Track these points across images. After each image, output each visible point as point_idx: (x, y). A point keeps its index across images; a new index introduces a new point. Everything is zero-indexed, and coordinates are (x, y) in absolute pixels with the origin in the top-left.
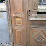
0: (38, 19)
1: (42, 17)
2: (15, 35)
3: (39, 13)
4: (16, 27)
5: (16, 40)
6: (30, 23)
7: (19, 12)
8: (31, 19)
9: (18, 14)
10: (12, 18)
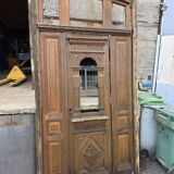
0: (83, 120)
1: (88, 116)
2: (48, 156)
3: (83, 111)
4: (50, 138)
5: (48, 165)
6: (72, 127)
7: (53, 113)
8: (73, 121)
9: (53, 116)
10: (44, 124)
